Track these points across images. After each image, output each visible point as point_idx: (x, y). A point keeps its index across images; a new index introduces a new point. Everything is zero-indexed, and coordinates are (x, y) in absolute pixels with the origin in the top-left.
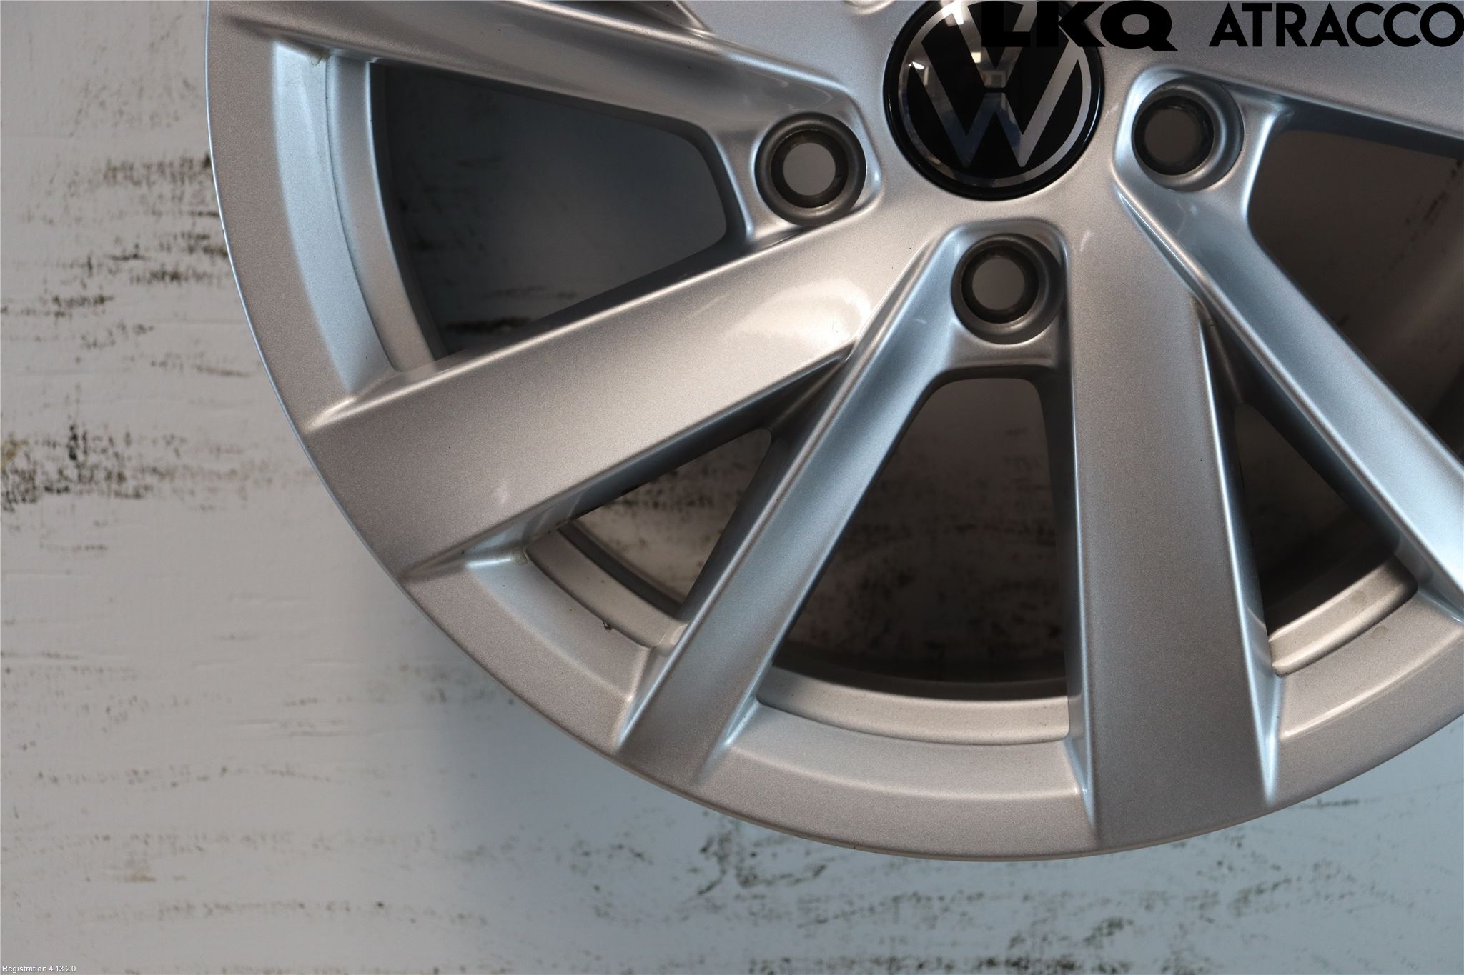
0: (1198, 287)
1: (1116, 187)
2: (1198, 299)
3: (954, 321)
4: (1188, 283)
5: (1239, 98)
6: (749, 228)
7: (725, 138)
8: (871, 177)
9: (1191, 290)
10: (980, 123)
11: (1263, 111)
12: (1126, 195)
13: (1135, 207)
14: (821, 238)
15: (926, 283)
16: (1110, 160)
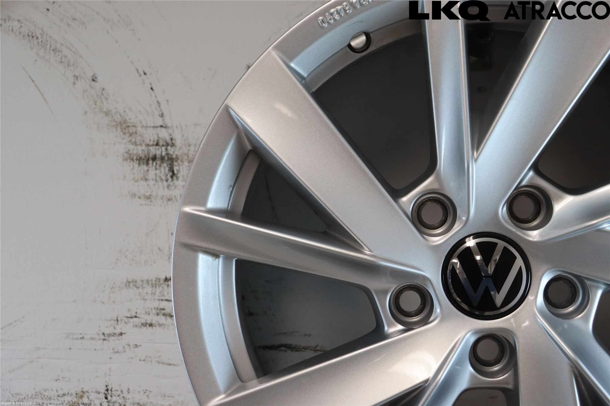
0: (572, 360)
1: (537, 317)
2: (572, 365)
3: (471, 369)
4: (569, 360)
5: (588, 282)
6: (386, 328)
7: (377, 292)
8: (436, 310)
9: (569, 362)
10: (481, 290)
11: (597, 288)
12: (541, 320)
13: (545, 326)
14: (415, 334)
15: (459, 354)
16: (534, 306)
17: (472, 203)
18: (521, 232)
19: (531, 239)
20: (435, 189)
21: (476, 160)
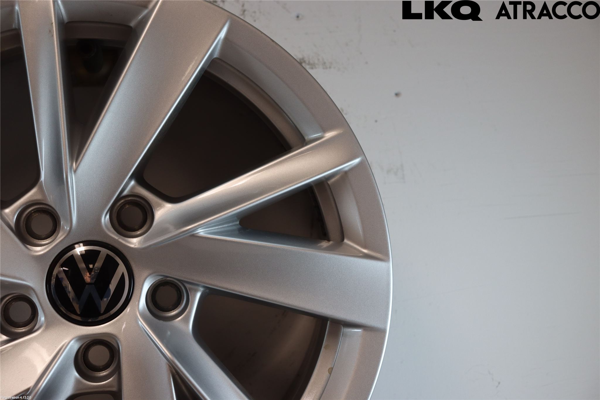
0: (169, 360)
1: (138, 320)
2: (170, 365)
3: (75, 374)
4: (166, 359)
5: (188, 286)
8: (40, 319)
9: (167, 362)
10: (84, 296)
11: (196, 291)
12: (142, 323)
13: (146, 328)
16: (137, 311)
17: (74, 213)
18: (123, 240)
19: (132, 246)
20: (39, 200)
21: (75, 171)
